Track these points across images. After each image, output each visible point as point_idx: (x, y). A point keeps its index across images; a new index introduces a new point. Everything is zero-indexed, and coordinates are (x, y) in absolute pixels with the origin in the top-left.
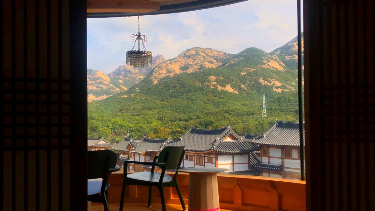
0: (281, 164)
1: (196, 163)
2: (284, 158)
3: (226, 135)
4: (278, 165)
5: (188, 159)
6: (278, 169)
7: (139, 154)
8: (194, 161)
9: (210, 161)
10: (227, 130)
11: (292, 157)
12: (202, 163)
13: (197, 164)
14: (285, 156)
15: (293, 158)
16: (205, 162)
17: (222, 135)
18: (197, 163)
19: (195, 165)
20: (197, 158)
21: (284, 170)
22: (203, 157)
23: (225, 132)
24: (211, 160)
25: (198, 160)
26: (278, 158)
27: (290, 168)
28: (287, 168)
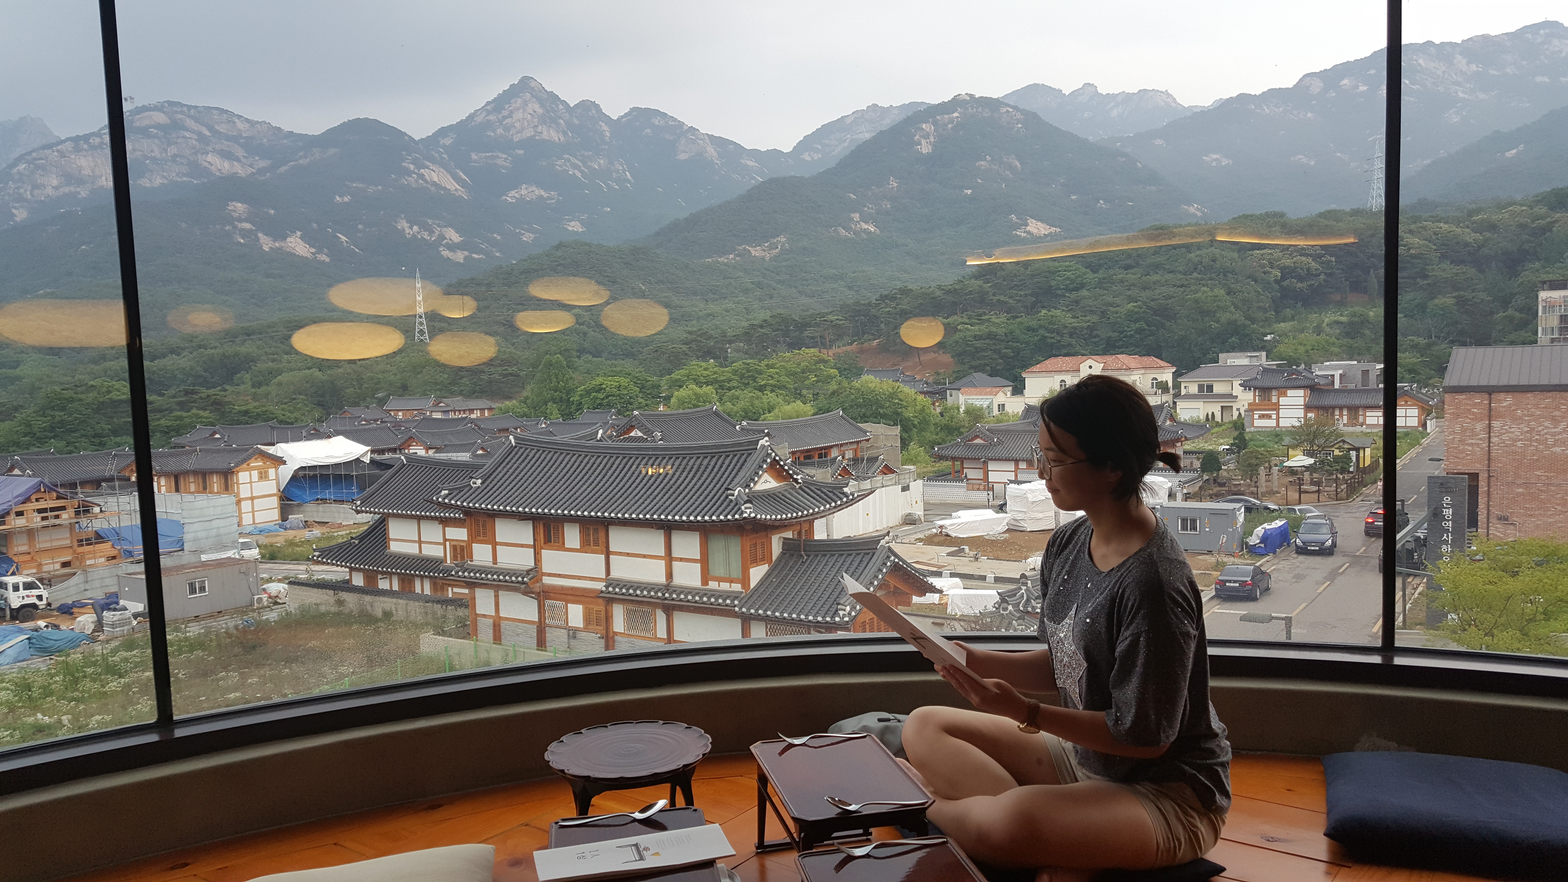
2: (542, 548)
4: (525, 568)
6: (525, 578)
11: (564, 544)
14: (543, 542)
15: (567, 546)
21: (541, 580)
26: (522, 546)
27: (559, 576)
28: (550, 575)
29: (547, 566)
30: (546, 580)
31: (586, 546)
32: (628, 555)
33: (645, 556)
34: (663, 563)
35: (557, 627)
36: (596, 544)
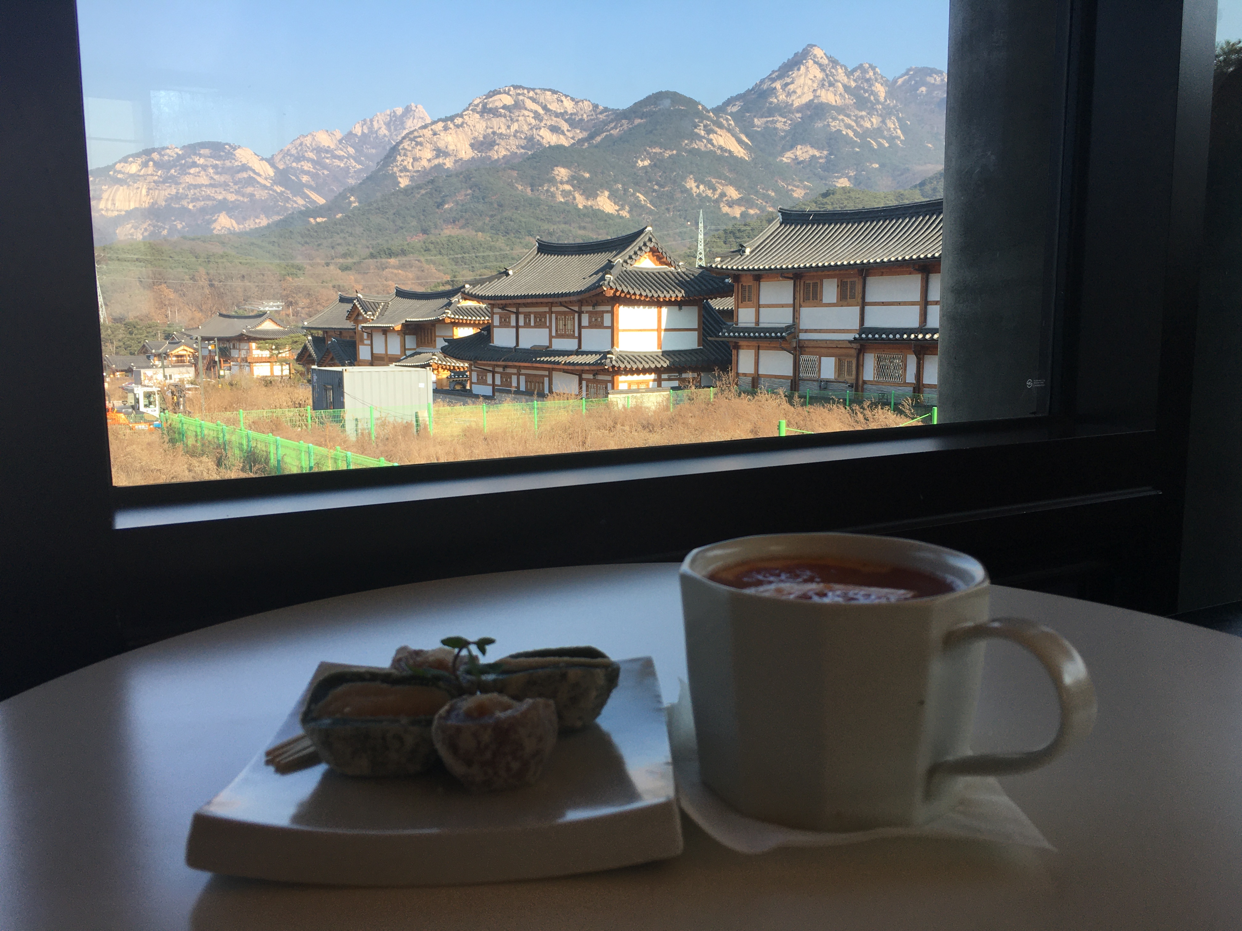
0: (790, 321)
1: (554, 334)
2: (800, 306)
3: (640, 249)
4: (784, 326)
5: (532, 324)
6: (784, 334)
7: (385, 331)
8: (550, 328)
9: (597, 324)
10: (643, 238)
11: (821, 300)
12: (574, 331)
13: (559, 336)
14: (802, 300)
15: (825, 301)
16: (580, 327)
17: (630, 251)
18: (557, 331)
19: (551, 337)
20: (556, 319)
21: (798, 336)
22: (576, 315)
23: (639, 242)
24: (599, 319)
25: (561, 323)
26: (783, 306)
27: (815, 331)
28: (806, 331)
29: (804, 324)
30: (803, 336)
31: (844, 298)
32: (883, 304)
33: (899, 304)
34: (917, 309)
35: (810, 380)
36: (853, 297)
